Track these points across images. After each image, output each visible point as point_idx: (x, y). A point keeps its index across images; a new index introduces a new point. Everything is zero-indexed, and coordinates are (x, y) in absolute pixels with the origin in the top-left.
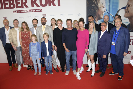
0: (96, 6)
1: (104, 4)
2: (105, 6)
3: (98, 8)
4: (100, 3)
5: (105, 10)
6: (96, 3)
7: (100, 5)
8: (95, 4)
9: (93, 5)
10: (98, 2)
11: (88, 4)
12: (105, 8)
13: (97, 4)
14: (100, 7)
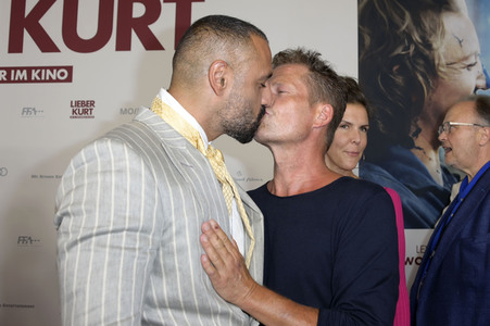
0: (418, 53)
1: (473, 45)
2: (476, 55)
3: (431, 69)
4: (448, 37)
5: (482, 83)
6: (416, 37)
7: (442, 48)
8: (411, 41)
9: (399, 51)
10: (434, 31)
11: (368, 41)
12: (477, 70)
13: (429, 46)
14: (443, 61)
